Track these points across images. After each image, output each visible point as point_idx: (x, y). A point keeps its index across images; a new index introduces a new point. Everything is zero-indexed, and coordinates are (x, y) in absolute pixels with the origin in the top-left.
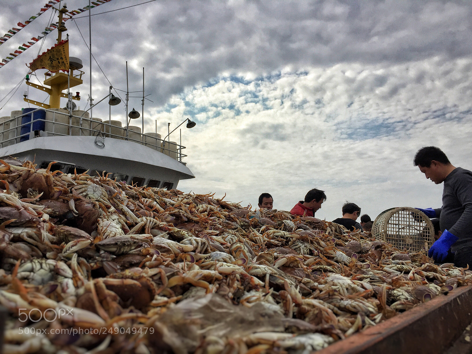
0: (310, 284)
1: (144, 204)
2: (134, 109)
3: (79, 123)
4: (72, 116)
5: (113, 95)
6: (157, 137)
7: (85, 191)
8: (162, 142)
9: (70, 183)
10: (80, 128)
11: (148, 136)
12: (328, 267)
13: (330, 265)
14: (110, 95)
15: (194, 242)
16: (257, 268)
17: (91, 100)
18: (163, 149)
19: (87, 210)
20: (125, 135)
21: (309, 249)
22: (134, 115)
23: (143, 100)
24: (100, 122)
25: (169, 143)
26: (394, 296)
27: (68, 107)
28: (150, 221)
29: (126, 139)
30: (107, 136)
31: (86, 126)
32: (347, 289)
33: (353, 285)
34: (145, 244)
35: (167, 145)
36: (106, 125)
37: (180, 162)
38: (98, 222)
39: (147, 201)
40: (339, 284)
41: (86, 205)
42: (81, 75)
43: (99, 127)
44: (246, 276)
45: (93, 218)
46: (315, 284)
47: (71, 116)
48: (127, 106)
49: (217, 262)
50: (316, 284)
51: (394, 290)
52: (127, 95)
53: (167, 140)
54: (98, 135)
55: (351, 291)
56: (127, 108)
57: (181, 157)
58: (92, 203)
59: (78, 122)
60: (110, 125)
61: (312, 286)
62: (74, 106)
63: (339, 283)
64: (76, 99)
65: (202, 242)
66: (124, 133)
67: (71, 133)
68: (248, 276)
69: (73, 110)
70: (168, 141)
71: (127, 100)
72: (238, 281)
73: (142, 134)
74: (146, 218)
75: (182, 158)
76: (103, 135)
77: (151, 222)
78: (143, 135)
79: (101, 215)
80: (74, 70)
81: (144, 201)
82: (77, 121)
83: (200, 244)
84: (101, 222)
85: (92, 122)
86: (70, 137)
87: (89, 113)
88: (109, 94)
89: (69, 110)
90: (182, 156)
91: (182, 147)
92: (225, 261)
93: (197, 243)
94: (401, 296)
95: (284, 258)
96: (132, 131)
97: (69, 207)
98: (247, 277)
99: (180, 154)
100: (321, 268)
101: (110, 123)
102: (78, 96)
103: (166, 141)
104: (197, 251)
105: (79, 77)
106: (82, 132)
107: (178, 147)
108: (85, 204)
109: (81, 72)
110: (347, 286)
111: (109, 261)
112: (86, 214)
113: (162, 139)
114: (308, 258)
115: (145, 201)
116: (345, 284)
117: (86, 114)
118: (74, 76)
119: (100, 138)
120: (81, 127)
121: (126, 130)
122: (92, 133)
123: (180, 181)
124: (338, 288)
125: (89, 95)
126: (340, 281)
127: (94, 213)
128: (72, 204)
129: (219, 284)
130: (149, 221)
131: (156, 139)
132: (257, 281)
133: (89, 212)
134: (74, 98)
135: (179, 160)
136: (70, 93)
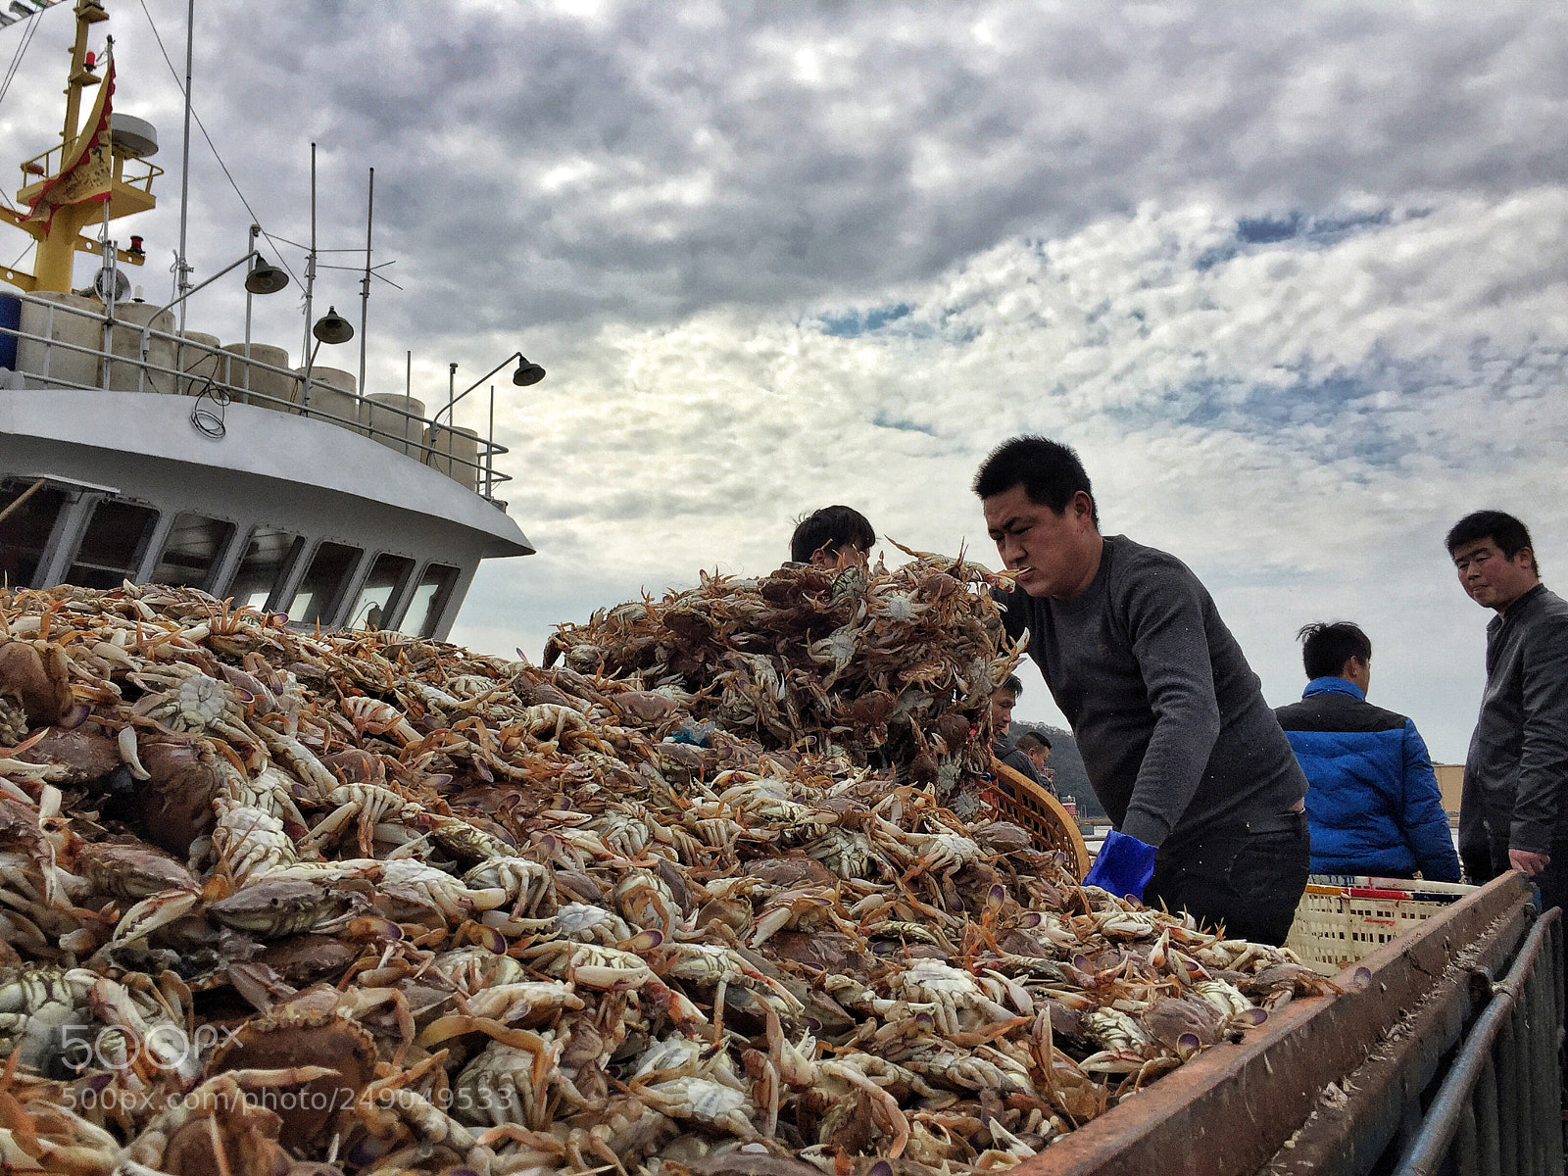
0: (852, 994)
1: (357, 717)
2: (332, 309)
3: (138, 347)
4: (115, 323)
5: (260, 259)
6: (410, 409)
7: (171, 700)
8: (426, 426)
9: (120, 667)
10: (142, 367)
11: (378, 405)
12: (918, 929)
13: (923, 918)
14: (249, 257)
15: (507, 875)
16: (694, 958)
17: (184, 270)
18: (431, 452)
19: (177, 771)
20: (300, 396)
21: (869, 858)
22: (332, 329)
23: (366, 282)
24: (210, 347)
25: (451, 431)
26: (1093, 1031)
27: (99, 287)
28: (375, 799)
29: (304, 412)
30: (236, 397)
31: (162, 360)
32: (959, 1010)
33: (978, 998)
34: (357, 897)
35: (442, 438)
36: (232, 358)
37: (488, 498)
38: (213, 809)
39: (365, 707)
40: (937, 997)
41: (175, 753)
42: (150, 178)
43: (209, 366)
44: (657, 990)
45: (197, 797)
46: (864, 994)
47: (109, 324)
48: (309, 296)
49: (574, 944)
50: (869, 995)
51: (1095, 1010)
52: (312, 258)
53: (443, 421)
54: (204, 391)
55: (971, 1015)
56: (309, 304)
57: (489, 482)
58: (194, 747)
59: (134, 346)
60: (248, 359)
61: (855, 1000)
62: (123, 284)
63: (937, 991)
64: (130, 259)
65: (531, 875)
66: (294, 392)
67: (107, 381)
68: (665, 989)
69: (116, 299)
70: (447, 424)
71: (311, 277)
72: (632, 1006)
73: (357, 397)
74: (361, 788)
75: (493, 486)
76: (222, 392)
77: (378, 803)
78: (361, 400)
79: (221, 786)
80: (126, 158)
81: (355, 706)
82: (132, 341)
83: (526, 882)
84: (223, 811)
85: (182, 346)
86: (105, 395)
87: (173, 316)
88: (246, 253)
89: (104, 299)
90: (494, 477)
91: (494, 449)
92: (599, 940)
93: (518, 877)
94: (1111, 1031)
95: (784, 909)
96: (320, 382)
97: (119, 752)
98: (661, 994)
99: (489, 473)
100: (895, 931)
101: (247, 351)
102: (136, 251)
103: (439, 426)
104: (518, 907)
105: (141, 185)
106: (149, 378)
107: (482, 448)
108: (172, 749)
109: (152, 167)
110: (961, 1001)
111: (245, 962)
112: (175, 783)
113: (426, 417)
114: (865, 894)
115: (360, 707)
116: (955, 995)
117: (163, 316)
118: (124, 180)
119: (209, 404)
120: (143, 363)
121: (303, 380)
122: (183, 385)
123: (483, 561)
124: (932, 1008)
125: (175, 253)
126: (942, 986)
127: (200, 781)
128: (128, 740)
129: (573, 1028)
130: (370, 798)
131: (408, 416)
132: (687, 1007)
133: (184, 775)
134: (123, 255)
135: (482, 493)
136: (110, 242)
